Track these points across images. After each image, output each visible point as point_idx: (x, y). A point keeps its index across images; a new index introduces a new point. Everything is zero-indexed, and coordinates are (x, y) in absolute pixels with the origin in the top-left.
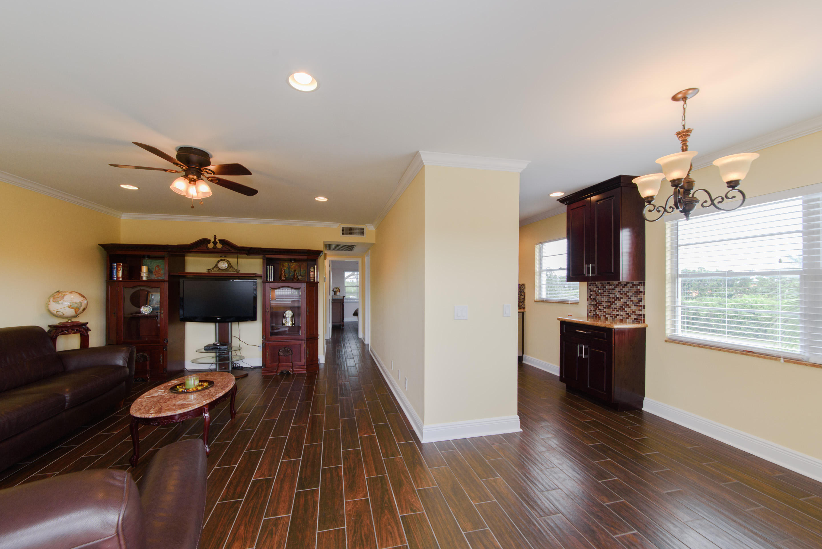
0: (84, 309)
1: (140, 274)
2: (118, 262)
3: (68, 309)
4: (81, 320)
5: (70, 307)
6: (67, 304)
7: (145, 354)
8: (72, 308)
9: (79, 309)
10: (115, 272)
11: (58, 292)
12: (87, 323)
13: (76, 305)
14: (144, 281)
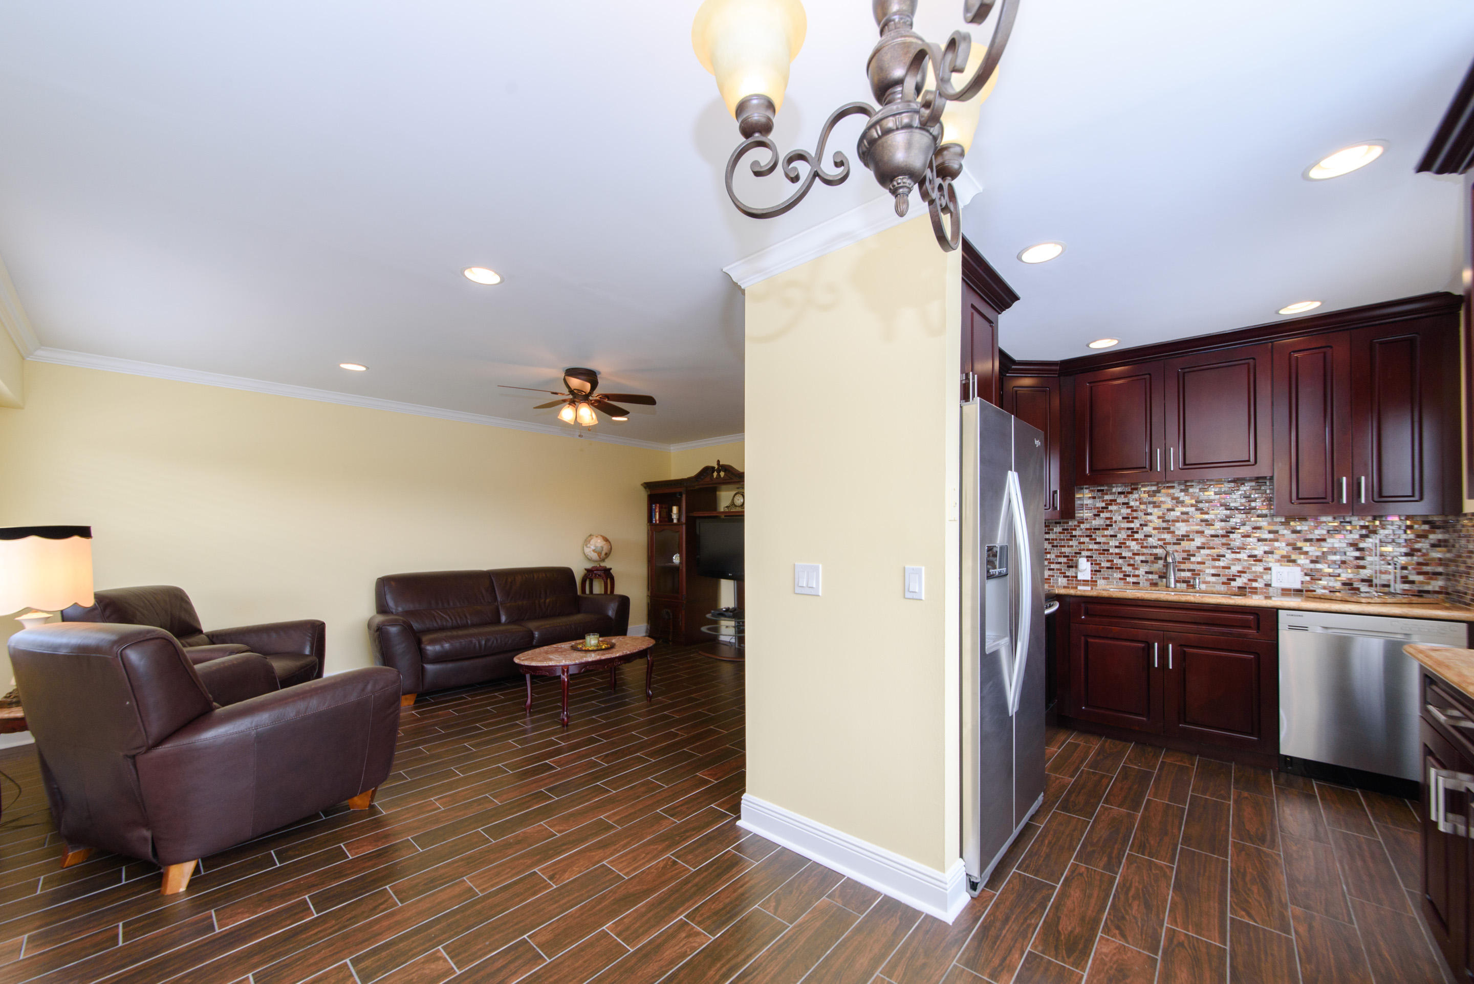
0: (606, 554)
1: (671, 516)
2: (655, 503)
3: (592, 552)
4: (607, 564)
5: (594, 551)
6: (593, 547)
7: (669, 611)
8: (596, 552)
9: (601, 553)
10: (653, 514)
11: (591, 535)
12: (611, 569)
13: (598, 549)
14: (675, 524)
